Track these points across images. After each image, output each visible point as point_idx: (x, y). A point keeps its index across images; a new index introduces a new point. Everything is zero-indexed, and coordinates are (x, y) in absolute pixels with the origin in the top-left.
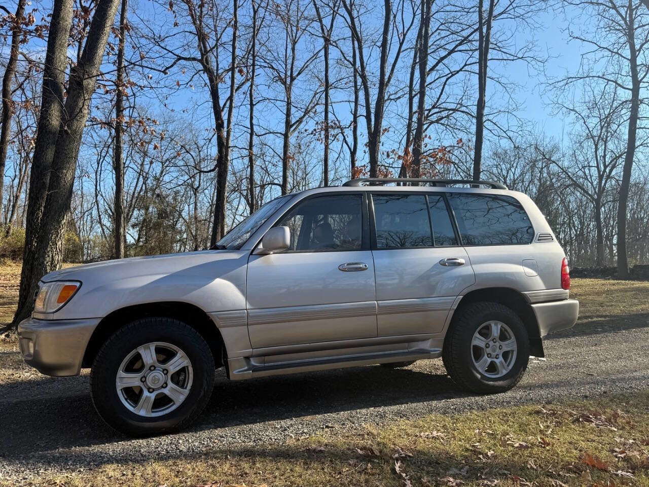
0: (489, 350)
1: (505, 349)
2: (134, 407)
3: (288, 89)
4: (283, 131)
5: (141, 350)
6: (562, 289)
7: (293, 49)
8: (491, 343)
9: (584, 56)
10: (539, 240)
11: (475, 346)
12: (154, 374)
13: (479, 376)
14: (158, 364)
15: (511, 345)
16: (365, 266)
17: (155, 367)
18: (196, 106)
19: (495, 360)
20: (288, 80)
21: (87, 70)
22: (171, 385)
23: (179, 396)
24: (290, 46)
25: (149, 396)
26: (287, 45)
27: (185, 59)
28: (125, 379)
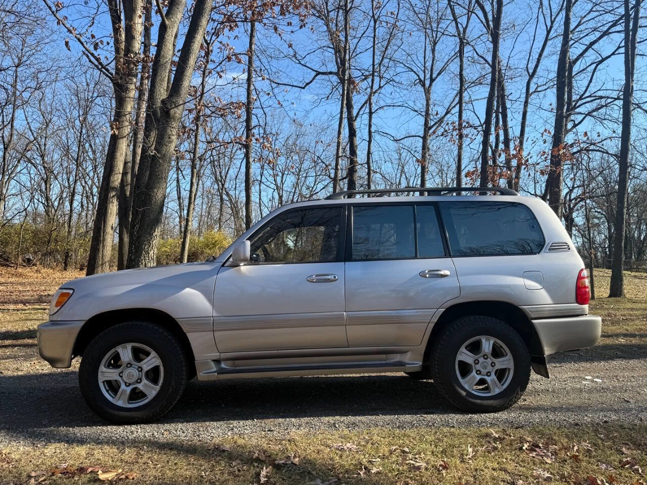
0: (478, 367)
1: (499, 366)
2: (113, 398)
3: (427, 92)
4: (421, 134)
5: (119, 349)
6: (577, 304)
7: (433, 51)
8: (481, 360)
10: (549, 249)
11: (460, 362)
12: (129, 371)
13: (464, 393)
14: (134, 362)
15: (507, 362)
16: (335, 277)
17: (131, 365)
18: (331, 118)
19: (486, 377)
21: (174, 100)
22: (145, 381)
23: (151, 391)
24: (429, 48)
25: (126, 390)
26: (425, 47)
27: (323, 73)
28: (106, 373)
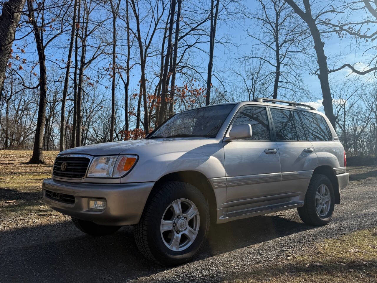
0: (321, 201)
1: (327, 200)
2: (169, 245)
5: (174, 204)
6: (344, 167)
8: (322, 197)
9: (254, 46)
10: (334, 140)
11: (316, 199)
13: (319, 216)
14: (182, 214)
15: (328, 197)
16: (276, 151)
17: (180, 216)
19: (323, 206)
20: (84, 36)
22: (189, 228)
25: (177, 236)
28: (164, 225)
